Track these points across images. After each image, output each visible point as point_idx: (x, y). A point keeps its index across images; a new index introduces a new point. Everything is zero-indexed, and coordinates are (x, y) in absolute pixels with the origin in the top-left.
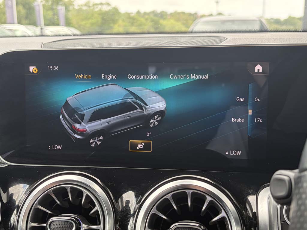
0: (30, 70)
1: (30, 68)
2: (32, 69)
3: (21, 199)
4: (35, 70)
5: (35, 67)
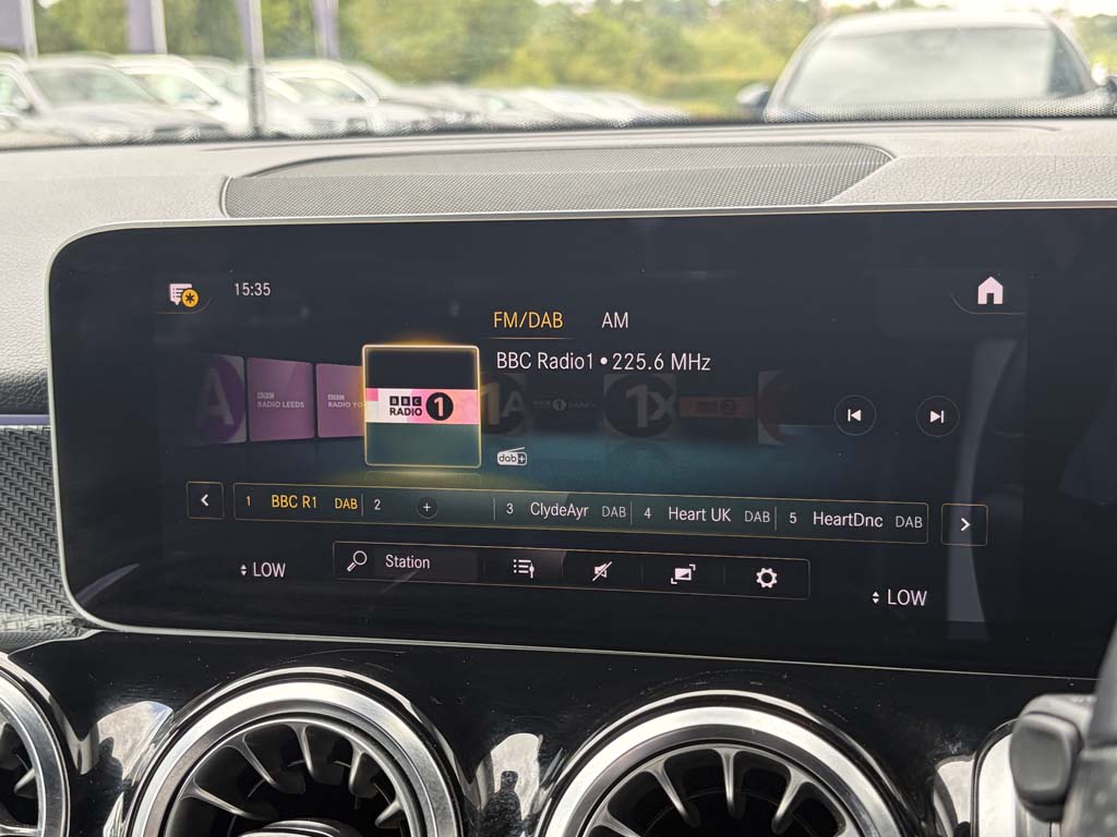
0: (172, 295)
1: (172, 291)
2: (178, 292)
3: (140, 759)
4: (190, 298)
5: (190, 286)
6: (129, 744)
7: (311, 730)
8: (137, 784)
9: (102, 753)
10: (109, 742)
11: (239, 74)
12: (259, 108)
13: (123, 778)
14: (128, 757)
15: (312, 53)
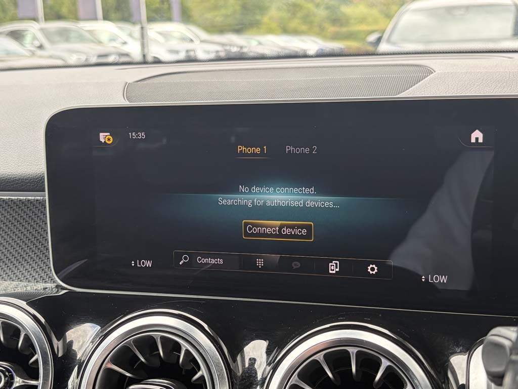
0: (101, 138)
1: (101, 136)
2: (104, 137)
3: (85, 350)
4: (109, 139)
5: (109, 134)
6: (81, 343)
7: (162, 338)
8: (84, 361)
9: (68, 347)
10: (71, 343)
11: (136, 29)
12: (145, 45)
13: (78, 359)
14: (80, 348)
15: (170, 19)
